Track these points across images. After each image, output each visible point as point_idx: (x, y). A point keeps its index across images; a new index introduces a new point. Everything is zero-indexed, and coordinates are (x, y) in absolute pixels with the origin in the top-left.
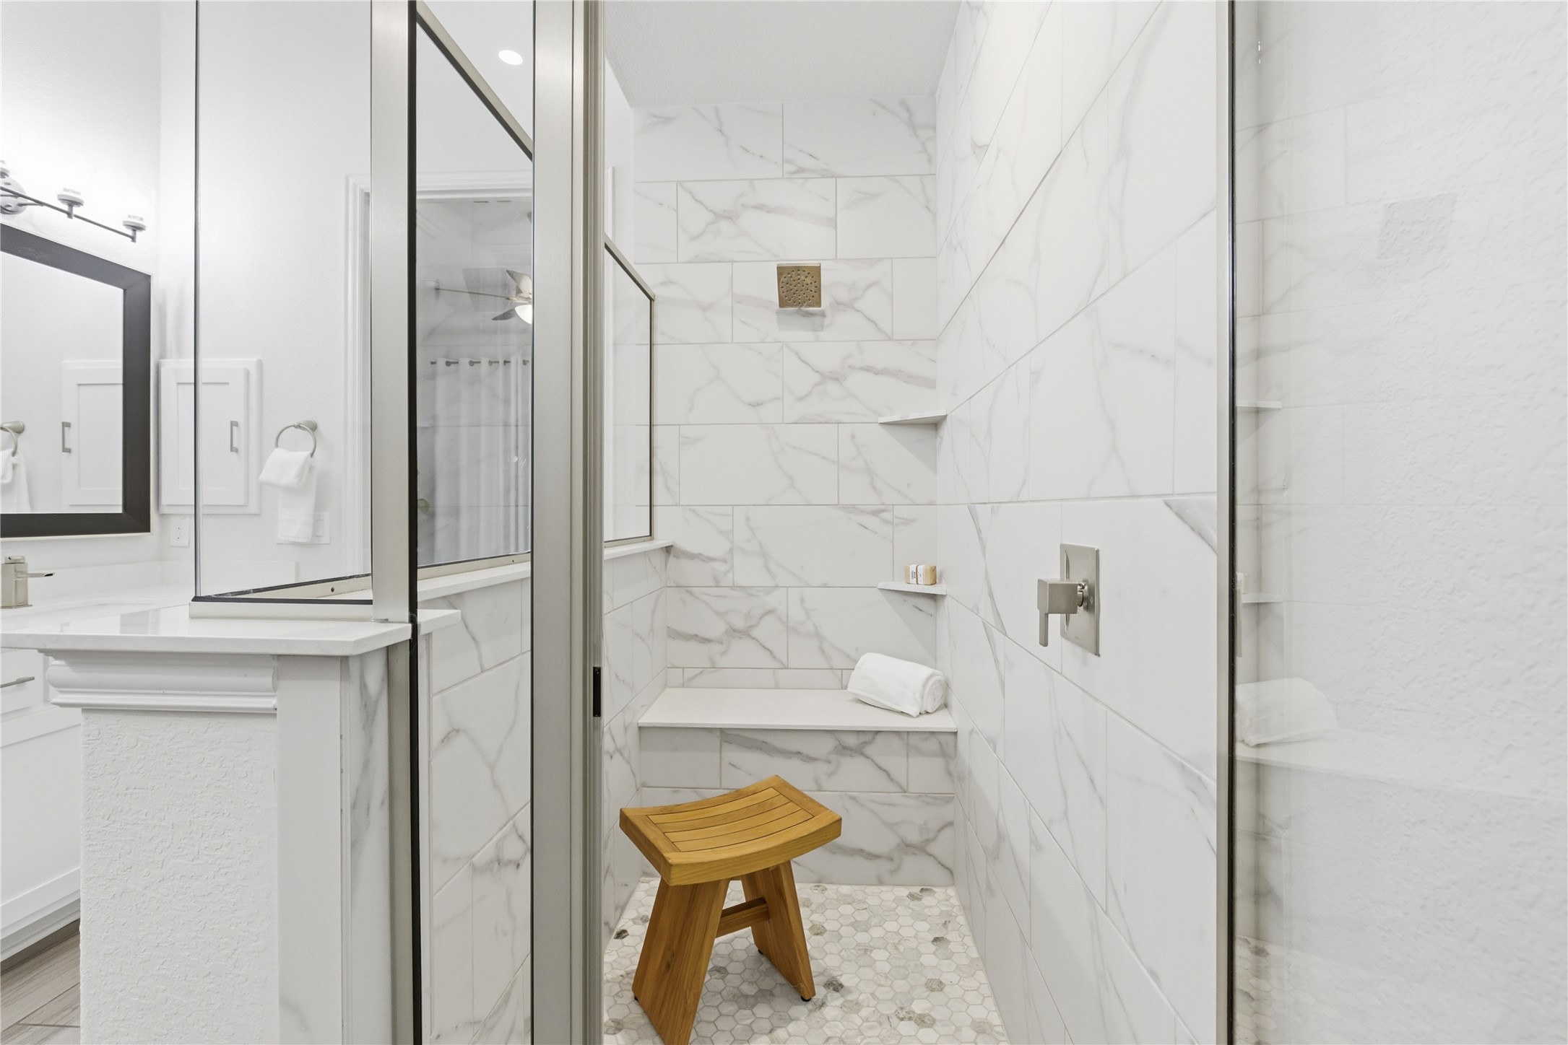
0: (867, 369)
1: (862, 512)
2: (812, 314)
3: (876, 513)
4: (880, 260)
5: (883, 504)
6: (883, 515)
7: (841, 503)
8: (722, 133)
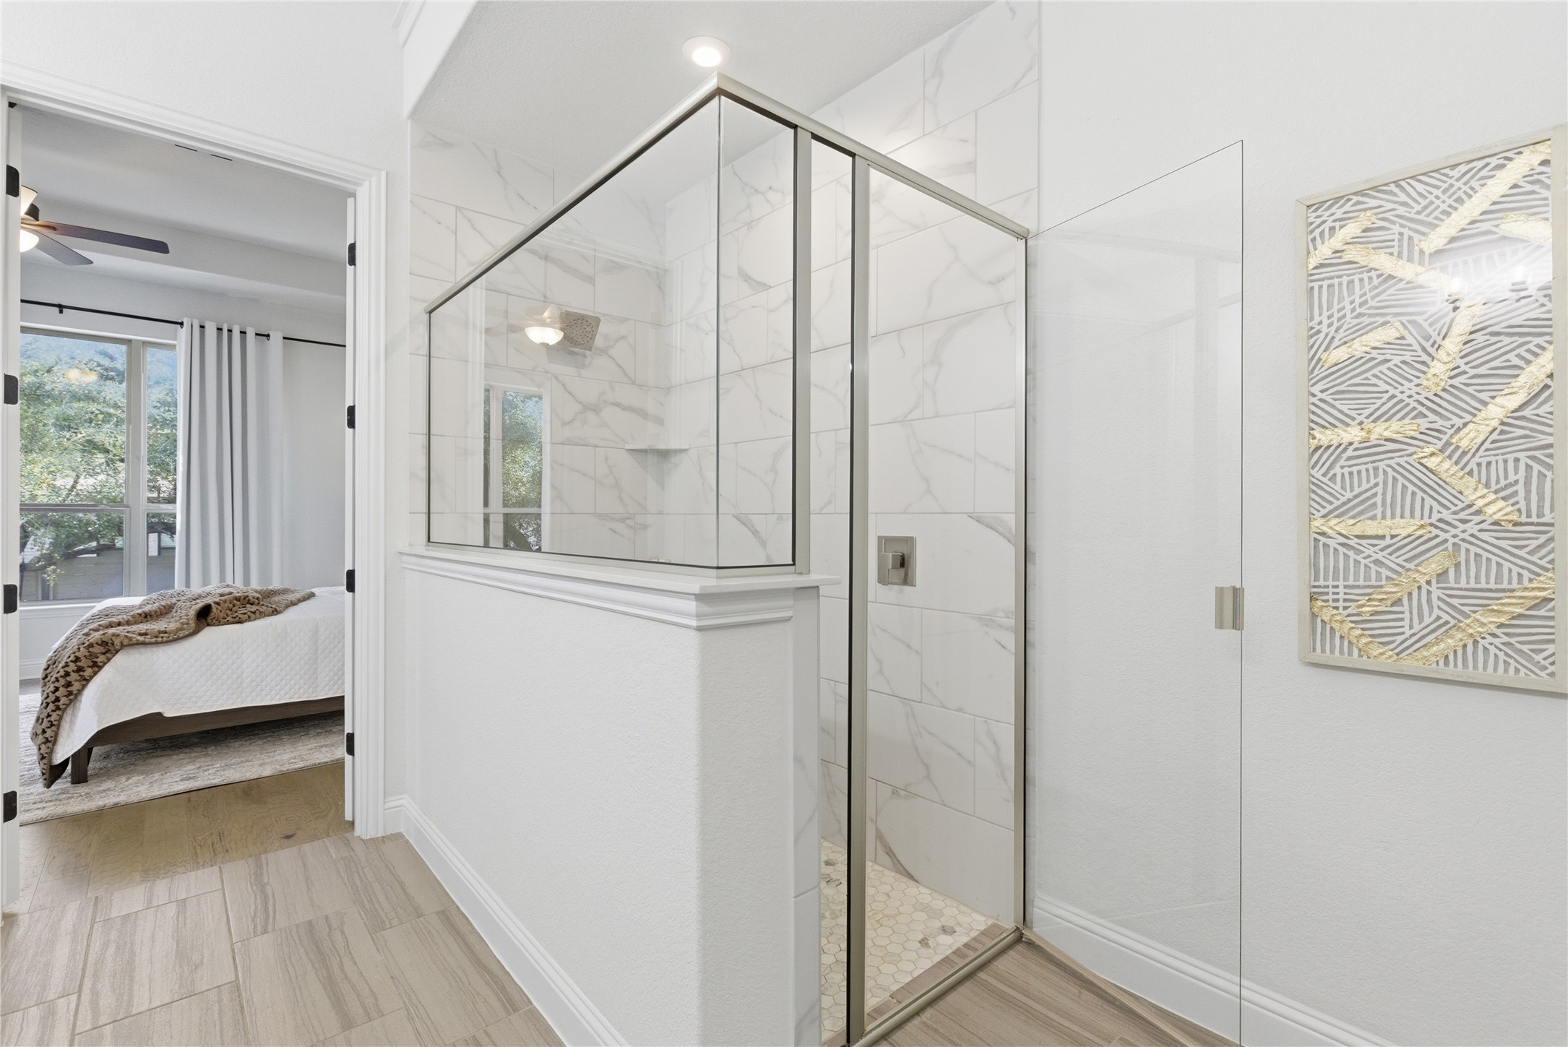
0: (617, 405)
1: (613, 519)
2: (577, 354)
3: (622, 520)
4: (627, 320)
5: (627, 513)
6: (628, 521)
7: (597, 512)
8: (501, 176)
